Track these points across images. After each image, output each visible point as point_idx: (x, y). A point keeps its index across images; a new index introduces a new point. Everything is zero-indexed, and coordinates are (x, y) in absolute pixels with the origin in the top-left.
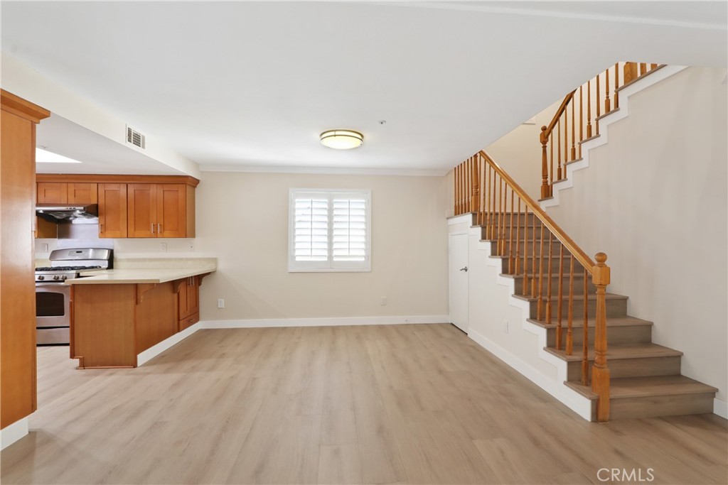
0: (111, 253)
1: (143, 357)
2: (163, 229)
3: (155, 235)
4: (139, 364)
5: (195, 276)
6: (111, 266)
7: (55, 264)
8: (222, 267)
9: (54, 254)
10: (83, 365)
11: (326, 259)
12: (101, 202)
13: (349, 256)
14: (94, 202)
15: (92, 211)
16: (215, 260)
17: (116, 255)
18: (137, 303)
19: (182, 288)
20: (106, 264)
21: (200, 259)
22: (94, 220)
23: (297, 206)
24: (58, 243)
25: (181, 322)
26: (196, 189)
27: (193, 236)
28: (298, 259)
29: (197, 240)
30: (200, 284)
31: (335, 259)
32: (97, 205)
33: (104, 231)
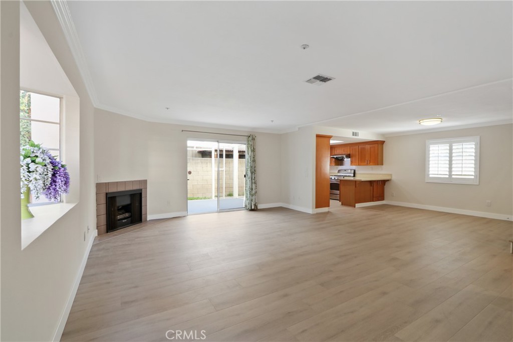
0: (355, 171)
1: (358, 205)
2: (370, 162)
3: (367, 164)
4: (356, 207)
5: (381, 181)
6: (354, 176)
7: (339, 174)
8: (394, 178)
9: (339, 171)
10: (342, 204)
11: (447, 176)
12: (351, 153)
13: (462, 175)
14: (349, 153)
15: (348, 156)
16: (391, 175)
17: (356, 172)
18: (356, 187)
19: (375, 184)
20: (352, 175)
21: (384, 174)
22: (349, 159)
23: (431, 149)
24: (340, 167)
25: (374, 198)
26: (384, 145)
27: (382, 164)
28: (431, 176)
29: (384, 166)
30: (384, 185)
31: (453, 177)
32: (350, 154)
33: (352, 163)
